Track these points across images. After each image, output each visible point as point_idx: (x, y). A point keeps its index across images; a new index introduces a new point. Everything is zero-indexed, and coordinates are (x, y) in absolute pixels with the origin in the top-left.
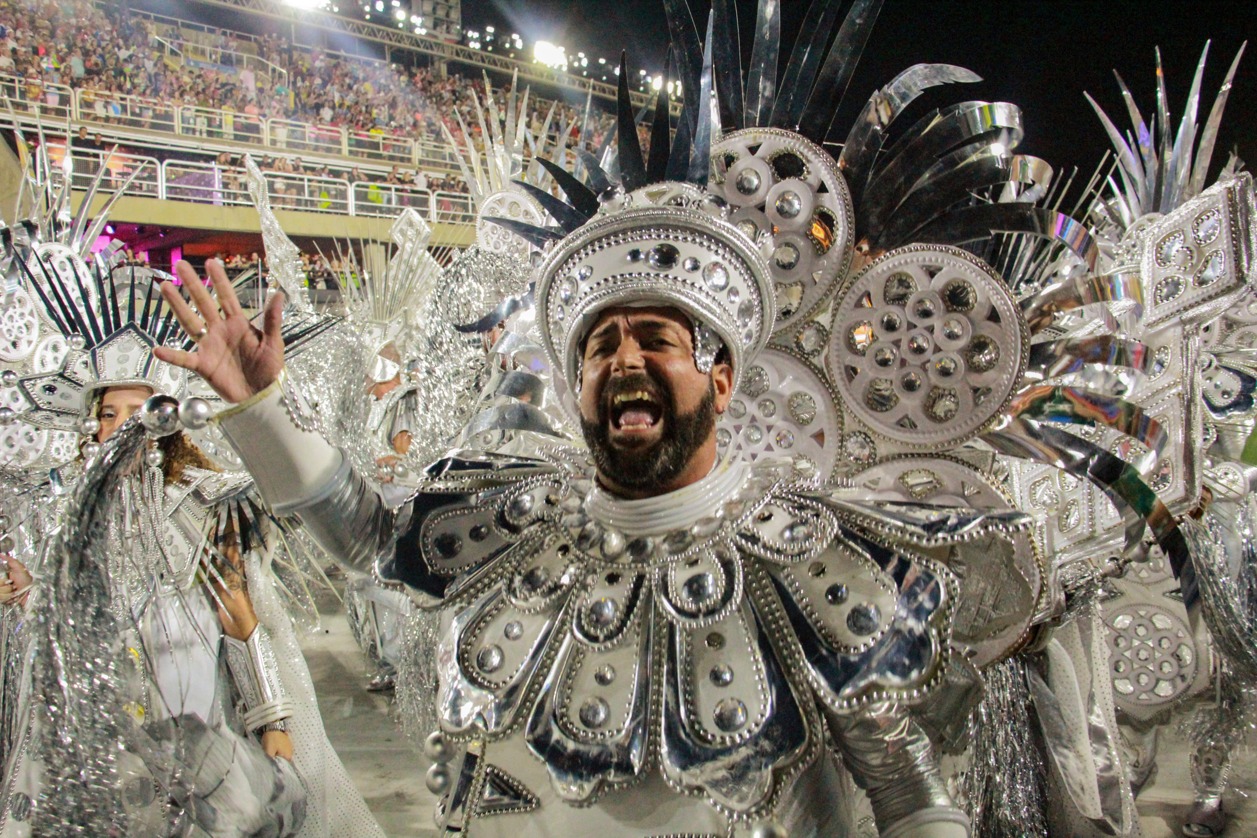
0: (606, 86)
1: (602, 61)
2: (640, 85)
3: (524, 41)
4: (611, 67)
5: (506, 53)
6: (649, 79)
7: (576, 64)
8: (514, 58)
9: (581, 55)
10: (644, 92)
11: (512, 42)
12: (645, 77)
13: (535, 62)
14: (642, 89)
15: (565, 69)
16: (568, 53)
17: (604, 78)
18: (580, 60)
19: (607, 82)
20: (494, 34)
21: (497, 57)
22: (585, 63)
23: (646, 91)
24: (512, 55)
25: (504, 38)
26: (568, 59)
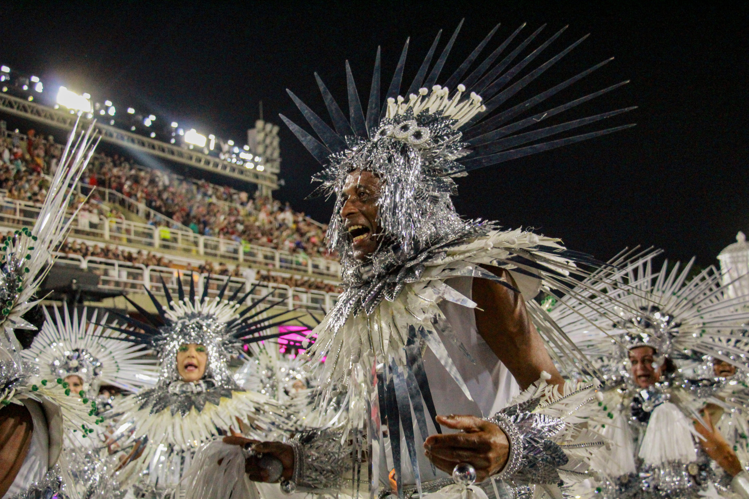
0: (135, 136)
1: (131, 111)
2: (171, 137)
3: (44, 85)
4: (140, 117)
5: (24, 96)
6: (181, 132)
7: (103, 113)
8: (34, 101)
9: (108, 103)
10: (176, 144)
11: (32, 85)
12: (176, 129)
13: (57, 107)
14: (173, 141)
15: (90, 116)
16: (94, 100)
17: (133, 128)
18: (107, 108)
19: (136, 132)
20: (10, 74)
21: (13, 99)
22: (112, 112)
23: (178, 143)
24: (31, 99)
25: (22, 79)
26: (94, 107)
